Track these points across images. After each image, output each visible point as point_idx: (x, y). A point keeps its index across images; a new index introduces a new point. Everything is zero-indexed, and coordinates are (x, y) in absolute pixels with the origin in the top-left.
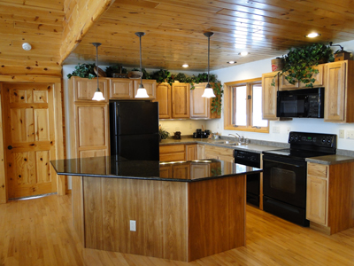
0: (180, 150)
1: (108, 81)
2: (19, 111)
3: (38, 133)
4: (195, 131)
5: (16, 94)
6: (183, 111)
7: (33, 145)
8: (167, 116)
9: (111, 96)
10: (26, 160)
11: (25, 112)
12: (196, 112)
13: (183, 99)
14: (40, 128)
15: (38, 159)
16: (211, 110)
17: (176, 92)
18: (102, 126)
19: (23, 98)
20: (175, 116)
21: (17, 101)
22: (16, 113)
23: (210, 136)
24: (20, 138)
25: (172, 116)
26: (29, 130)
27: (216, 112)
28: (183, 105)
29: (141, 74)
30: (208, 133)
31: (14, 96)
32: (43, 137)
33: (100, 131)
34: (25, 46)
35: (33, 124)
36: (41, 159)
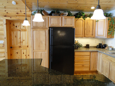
0: (87, 55)
1: (49, 17)
2: (15, 32)
3: (22, 42)
4: (98, 44)
5: (14, 25)
6: (91, 33)
7: (20, 47)
8: (82, 36)
9: (50, 25)
10: (17, 53)
11: (17, 33)
12: (99, 34)
13: (91, 27)
14: (23, 40)
15: (22, 53)
16: (108, 33)
17: (87, 23)
18: (45, 40)
19: (16, 27)
20: (86, 36)
21: (14, 28)
22: (14, 33)
23: (106, 48)
24: (15, 44)
25: (85, 36)
26: (19, 40)
27: (111, 34)
28: (91, 30)
29: (67, 13)
30: (105, 46)
31: (13, 26)
32: (24, 44)
33: (44, 43)
34: (13, 3)
35: (20, 38)
36: (24, 53)
